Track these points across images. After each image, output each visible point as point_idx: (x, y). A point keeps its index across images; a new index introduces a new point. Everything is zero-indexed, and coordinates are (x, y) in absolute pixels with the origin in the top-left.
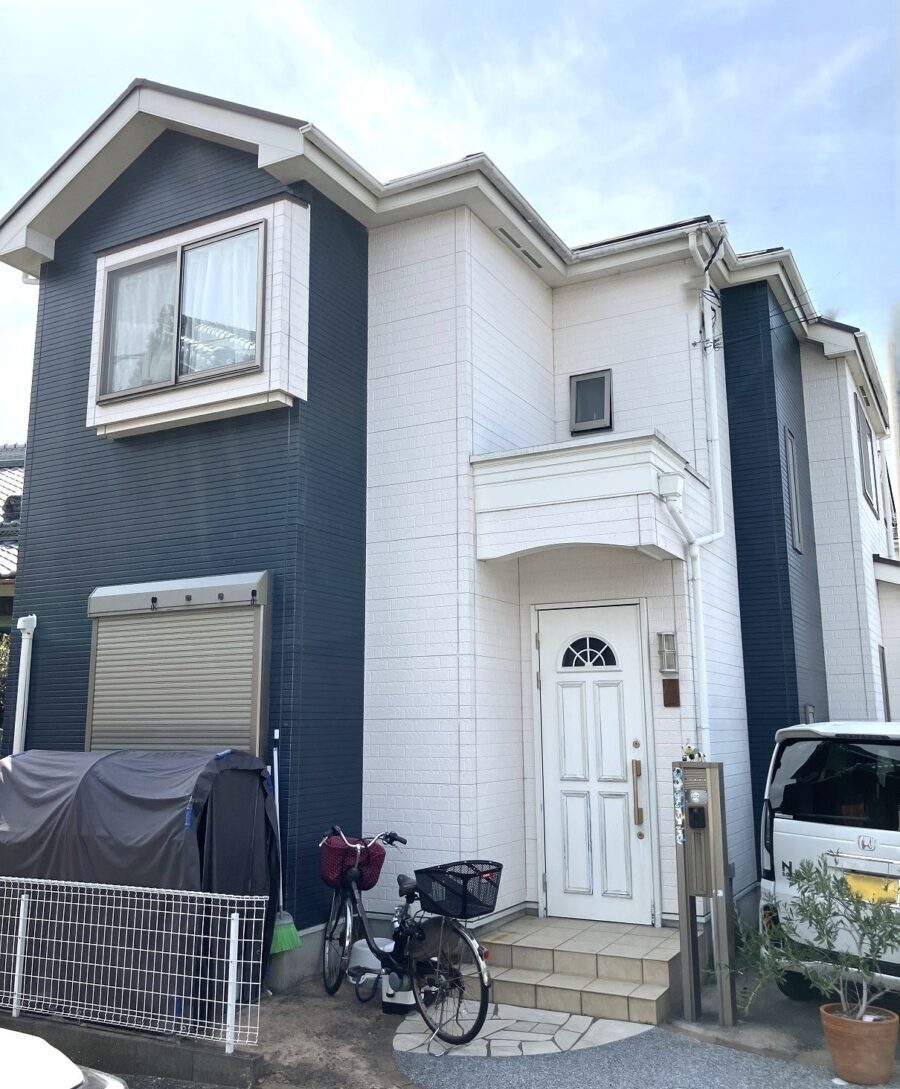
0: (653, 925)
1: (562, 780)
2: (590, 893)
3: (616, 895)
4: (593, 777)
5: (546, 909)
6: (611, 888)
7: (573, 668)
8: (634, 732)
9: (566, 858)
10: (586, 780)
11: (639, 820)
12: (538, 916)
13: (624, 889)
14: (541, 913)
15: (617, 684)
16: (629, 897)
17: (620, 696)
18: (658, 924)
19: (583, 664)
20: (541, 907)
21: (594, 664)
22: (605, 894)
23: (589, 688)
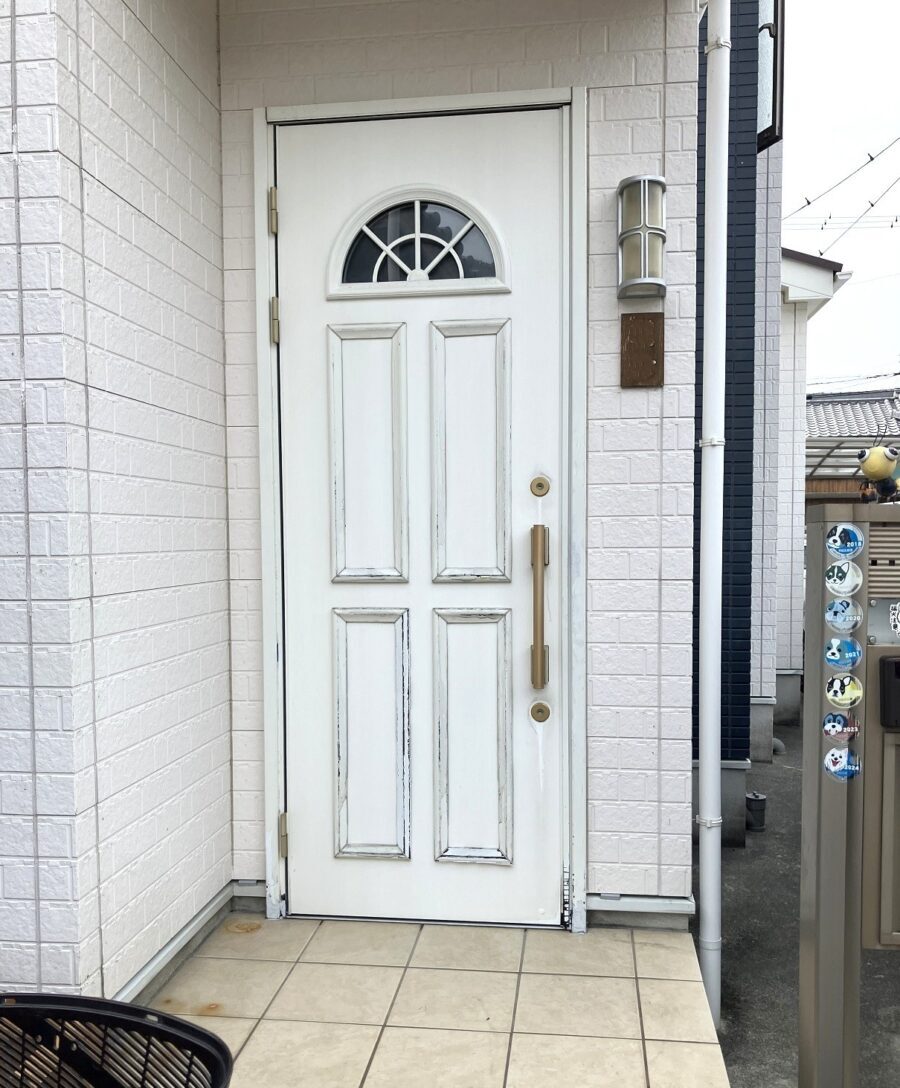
0: (565, 925)
1: (337, 581)
2: (404, 856)
3: (473, 860)
4: (419, 573)
5: (285, 898)
6: (457, 843)
7: (374, 287)
8: (538, 452)
9: (340, 774)
10: (401, 581)
11: (539, 677)
12: (264, 912)
13: (490, 845)
14: (274, 907)
15: (494, 329)
16: (504, 860)
17: (501, 359)
18: (579, 922)
19: (403, 276)
20: (273, 892)
21: (433, 275)
22: (442, 856)
23: (415, 340)
